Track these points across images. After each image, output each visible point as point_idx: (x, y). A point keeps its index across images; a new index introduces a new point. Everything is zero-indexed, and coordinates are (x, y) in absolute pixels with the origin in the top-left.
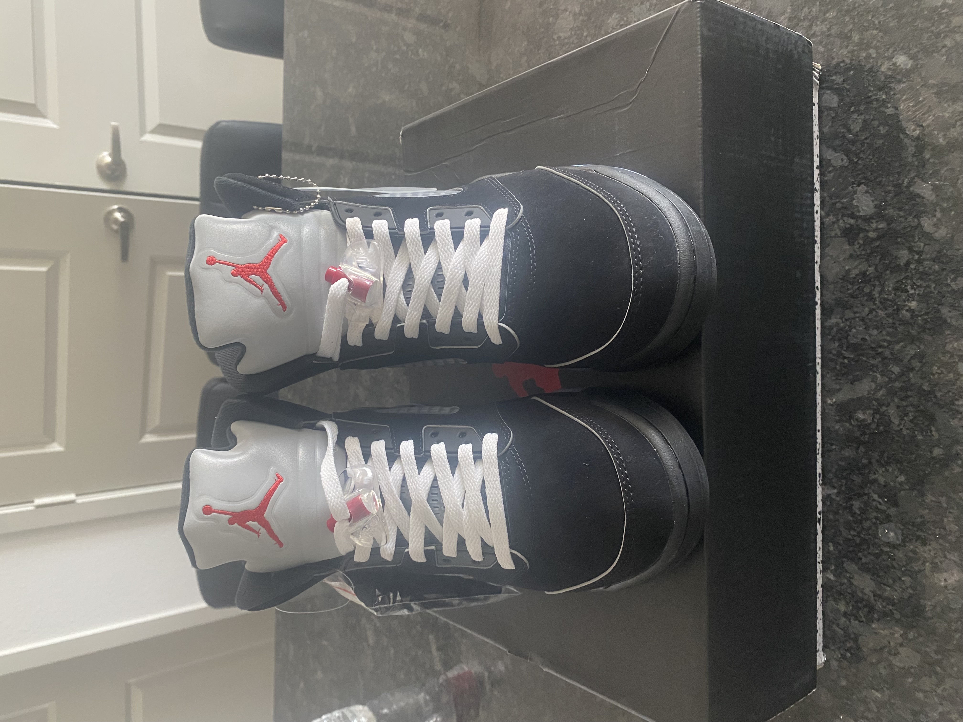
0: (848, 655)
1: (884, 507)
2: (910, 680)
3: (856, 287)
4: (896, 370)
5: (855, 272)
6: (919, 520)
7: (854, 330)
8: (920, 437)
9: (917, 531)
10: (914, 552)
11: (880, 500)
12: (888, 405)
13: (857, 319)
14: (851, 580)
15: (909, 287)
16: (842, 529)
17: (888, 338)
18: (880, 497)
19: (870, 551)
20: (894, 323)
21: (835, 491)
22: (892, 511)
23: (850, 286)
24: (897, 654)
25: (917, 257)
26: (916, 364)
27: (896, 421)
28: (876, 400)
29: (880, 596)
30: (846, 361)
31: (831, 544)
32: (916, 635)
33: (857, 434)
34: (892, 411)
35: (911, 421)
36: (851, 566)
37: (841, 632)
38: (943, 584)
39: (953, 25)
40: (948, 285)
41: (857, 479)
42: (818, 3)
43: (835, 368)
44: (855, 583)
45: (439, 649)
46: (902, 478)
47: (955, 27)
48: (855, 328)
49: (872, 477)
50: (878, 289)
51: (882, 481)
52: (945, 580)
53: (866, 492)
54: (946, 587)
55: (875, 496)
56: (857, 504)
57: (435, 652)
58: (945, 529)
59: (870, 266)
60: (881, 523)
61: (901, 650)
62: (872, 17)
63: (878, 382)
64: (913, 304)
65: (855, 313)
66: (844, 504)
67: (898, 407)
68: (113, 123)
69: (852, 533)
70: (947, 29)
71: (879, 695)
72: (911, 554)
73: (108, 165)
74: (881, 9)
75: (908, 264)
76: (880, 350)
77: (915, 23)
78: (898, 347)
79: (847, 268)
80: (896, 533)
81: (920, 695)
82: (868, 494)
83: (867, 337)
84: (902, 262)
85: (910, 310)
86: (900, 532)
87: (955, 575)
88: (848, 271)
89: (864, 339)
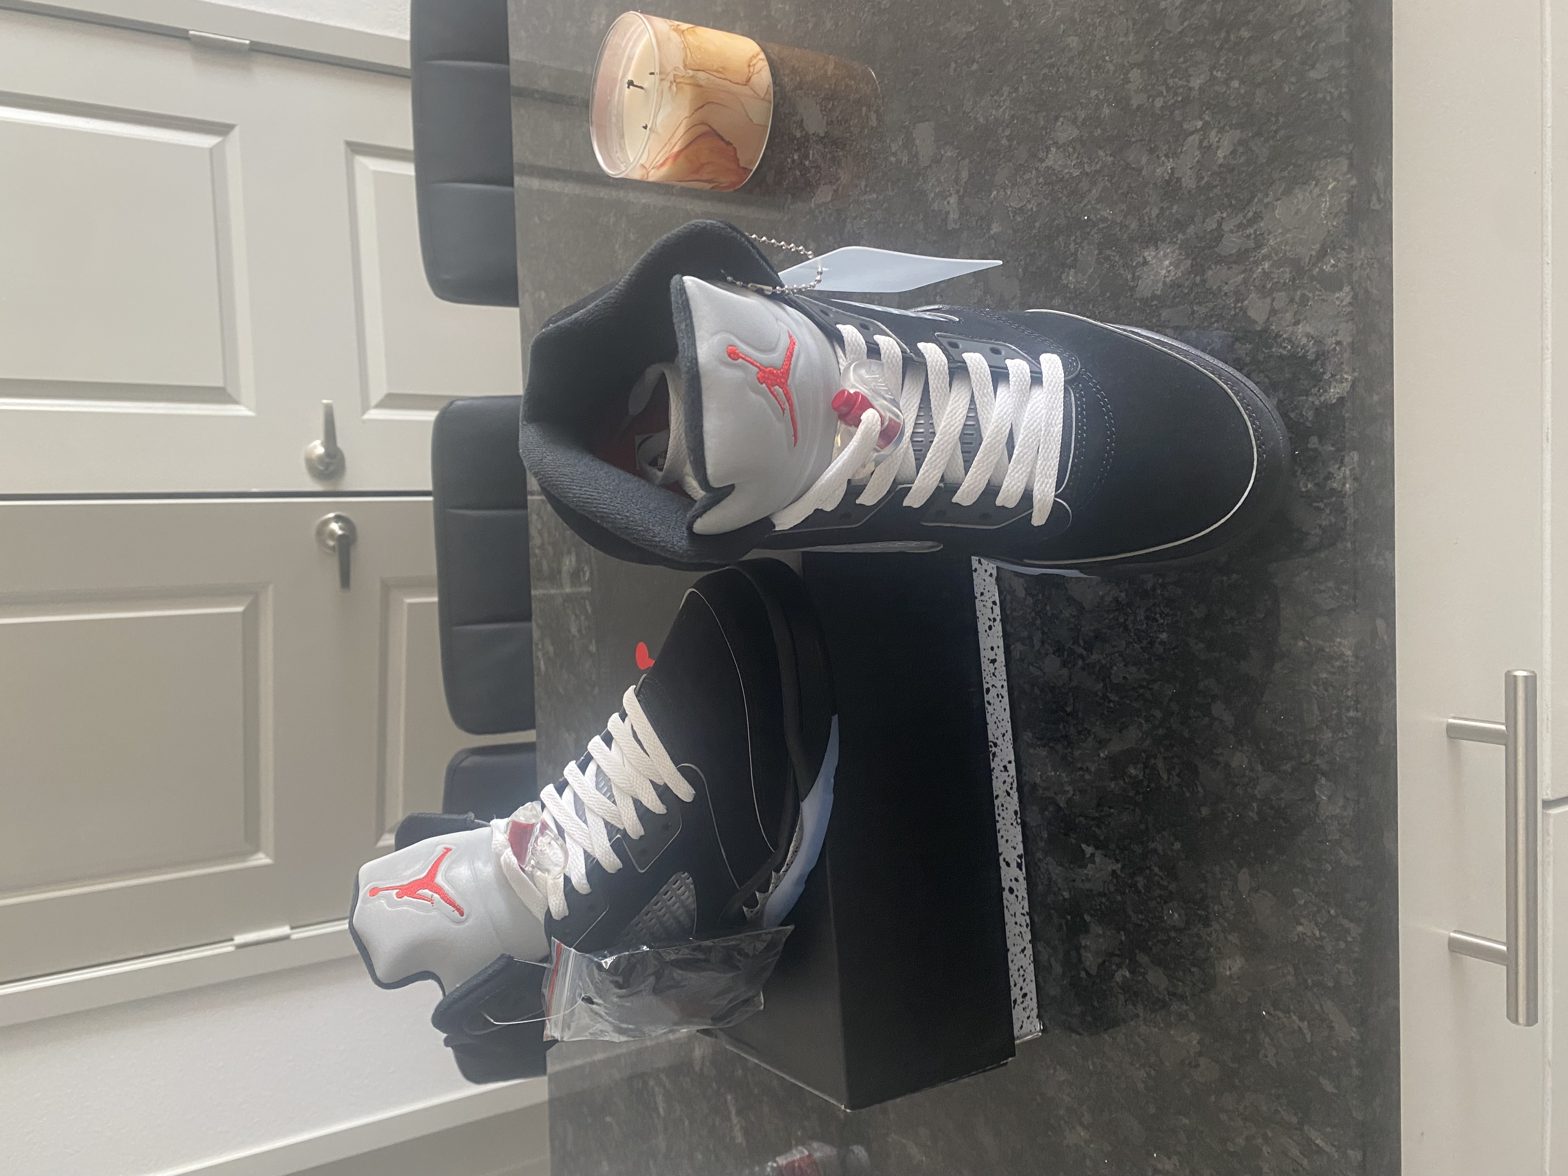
0: (1153, 1072)
1: (1165, 883)
2: (1213, 1098)
3: (1111, 616)
4: (1158, 714)
5: (1108, 599)
6: (1199, 896)
7: (1115, 668)
8: (1188, 795)
9: (1198, 909)
10: (1198, 936)
11: (1161, 874)
12: (1155, 757)
13: (1117, 654)
14: (1147, 976)
15: (1158, 616)
16: (1130, 913)
17: (1147, 677)
18: (1160, 868)
19: (1159, 938)
20: (1149, 659)
21: (1119, 865)
22: (1173, 887)
23: (1106, 616)
24: (1197, 1066)
25: (1161, 580)
26: (1175, 707)
27: (1165, 777)
28: (1144, 751)
29: (1174, 994)
30: (1112, 705)
31: (1122, 933)
32: (1212, 1040)
33: (1131, 794)
34: (1160, 764)
35: (1178, 775)
36: (1143, 958)
37: (1142, 1044)
38: (1228, 973)
39: (1163, 319)
40: (1191, 613)
41: (1138, 849)
42: (1043, 289)
43: (1103, 714)
44: (1150, 980)
45: (739, 1113)
46: (1177, 846)
47: (1165, 322)
48: (1115, 665)
49: (1152, 846)
50: (1131, 618)
51: (1160, 849)
52: (1230, 969)
53: (1148, 865)
54: (1231, 976)
55: (1156, 870)
56: (1141, 881)
57: (735, 1119)
58: (1222, 905)
59: (1121, 591)
60: (1166, 902)
61: (1202, 1061)
62: (1093, 307)
63: (1144, 730)
64: (1164, 636)
65: (1114, 646)
66: (1130, 881)
67: (1165, 758)
68: (325, 401)
69: (1140, 916)
70: (1158, 323)
71: (1187, 1121)
72: (1196, 939)
73: (320, 458)
74: (1100, 299)
75: (1154, 589)
76: (1141, 691)
77: (1130, 315)
78: (1156, 687)
79: (1101, 593)
80: (1180, 915)
81: (1223, 1117)
82: (1149, 868)
83: (1128, 676)
84: (1149, 586)
85: (1162, 643)
86: (1183, 912)
87: (1238, 962)
88: (1103, 597)
89: (1125, 678)
